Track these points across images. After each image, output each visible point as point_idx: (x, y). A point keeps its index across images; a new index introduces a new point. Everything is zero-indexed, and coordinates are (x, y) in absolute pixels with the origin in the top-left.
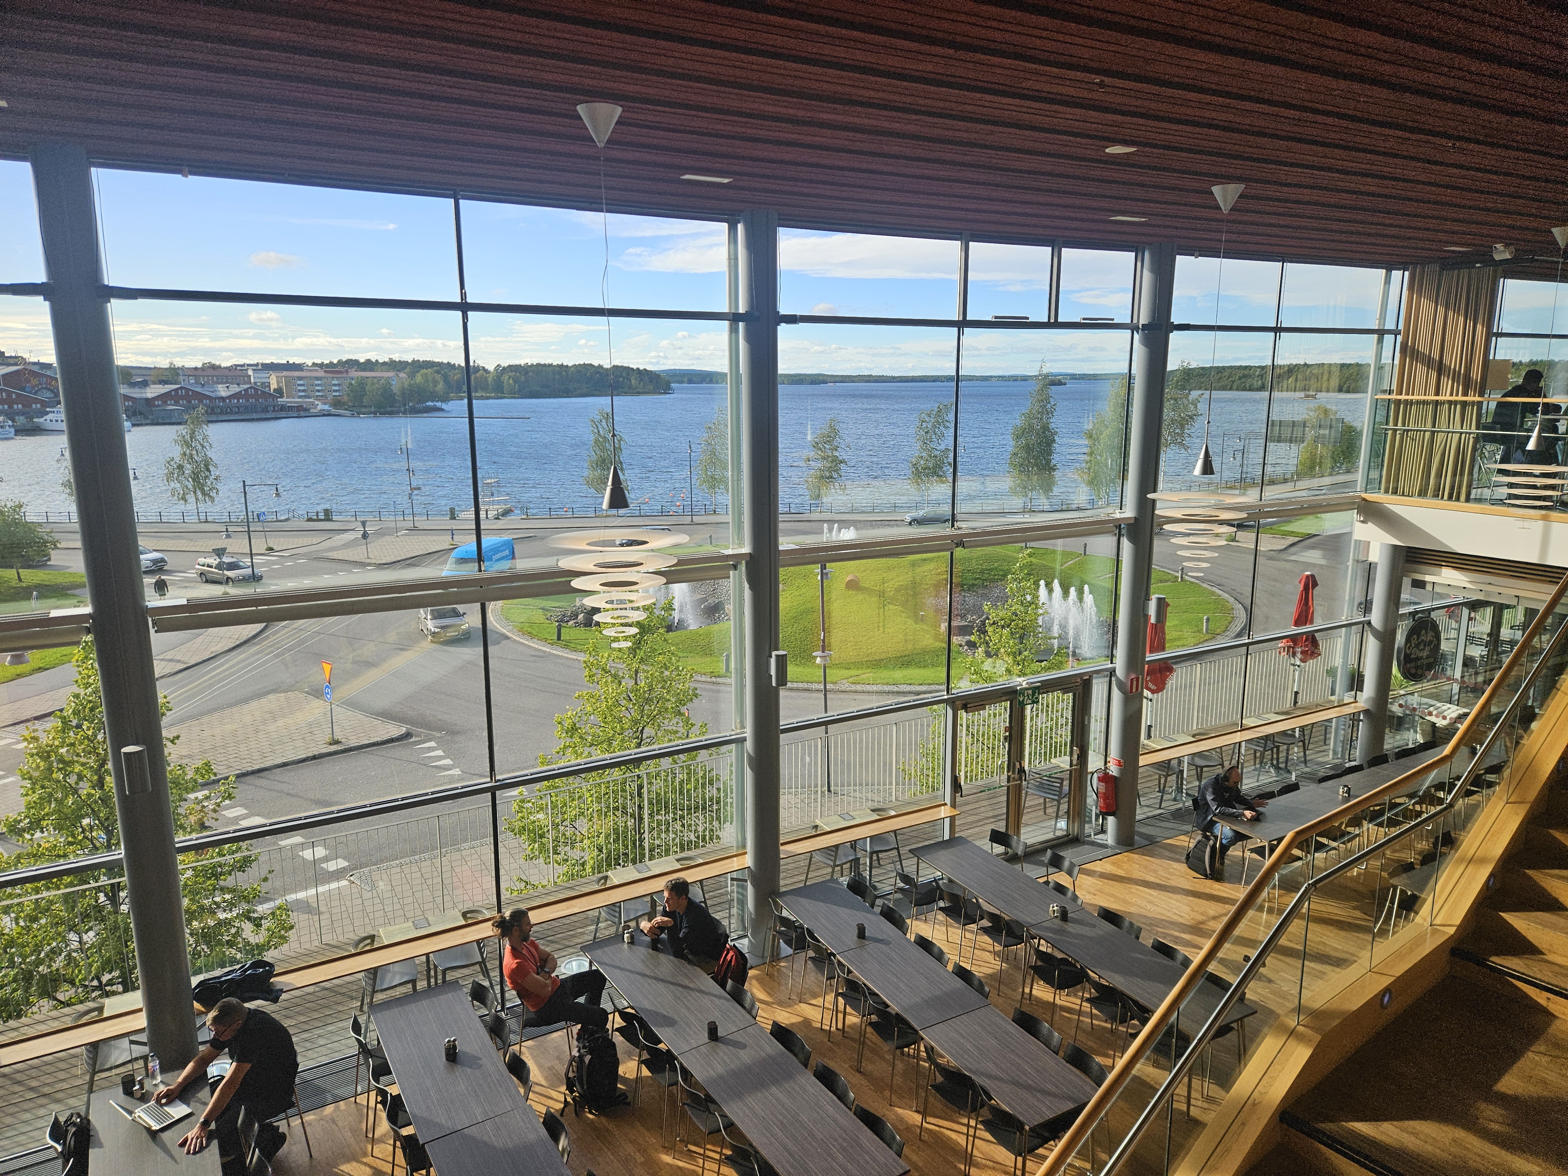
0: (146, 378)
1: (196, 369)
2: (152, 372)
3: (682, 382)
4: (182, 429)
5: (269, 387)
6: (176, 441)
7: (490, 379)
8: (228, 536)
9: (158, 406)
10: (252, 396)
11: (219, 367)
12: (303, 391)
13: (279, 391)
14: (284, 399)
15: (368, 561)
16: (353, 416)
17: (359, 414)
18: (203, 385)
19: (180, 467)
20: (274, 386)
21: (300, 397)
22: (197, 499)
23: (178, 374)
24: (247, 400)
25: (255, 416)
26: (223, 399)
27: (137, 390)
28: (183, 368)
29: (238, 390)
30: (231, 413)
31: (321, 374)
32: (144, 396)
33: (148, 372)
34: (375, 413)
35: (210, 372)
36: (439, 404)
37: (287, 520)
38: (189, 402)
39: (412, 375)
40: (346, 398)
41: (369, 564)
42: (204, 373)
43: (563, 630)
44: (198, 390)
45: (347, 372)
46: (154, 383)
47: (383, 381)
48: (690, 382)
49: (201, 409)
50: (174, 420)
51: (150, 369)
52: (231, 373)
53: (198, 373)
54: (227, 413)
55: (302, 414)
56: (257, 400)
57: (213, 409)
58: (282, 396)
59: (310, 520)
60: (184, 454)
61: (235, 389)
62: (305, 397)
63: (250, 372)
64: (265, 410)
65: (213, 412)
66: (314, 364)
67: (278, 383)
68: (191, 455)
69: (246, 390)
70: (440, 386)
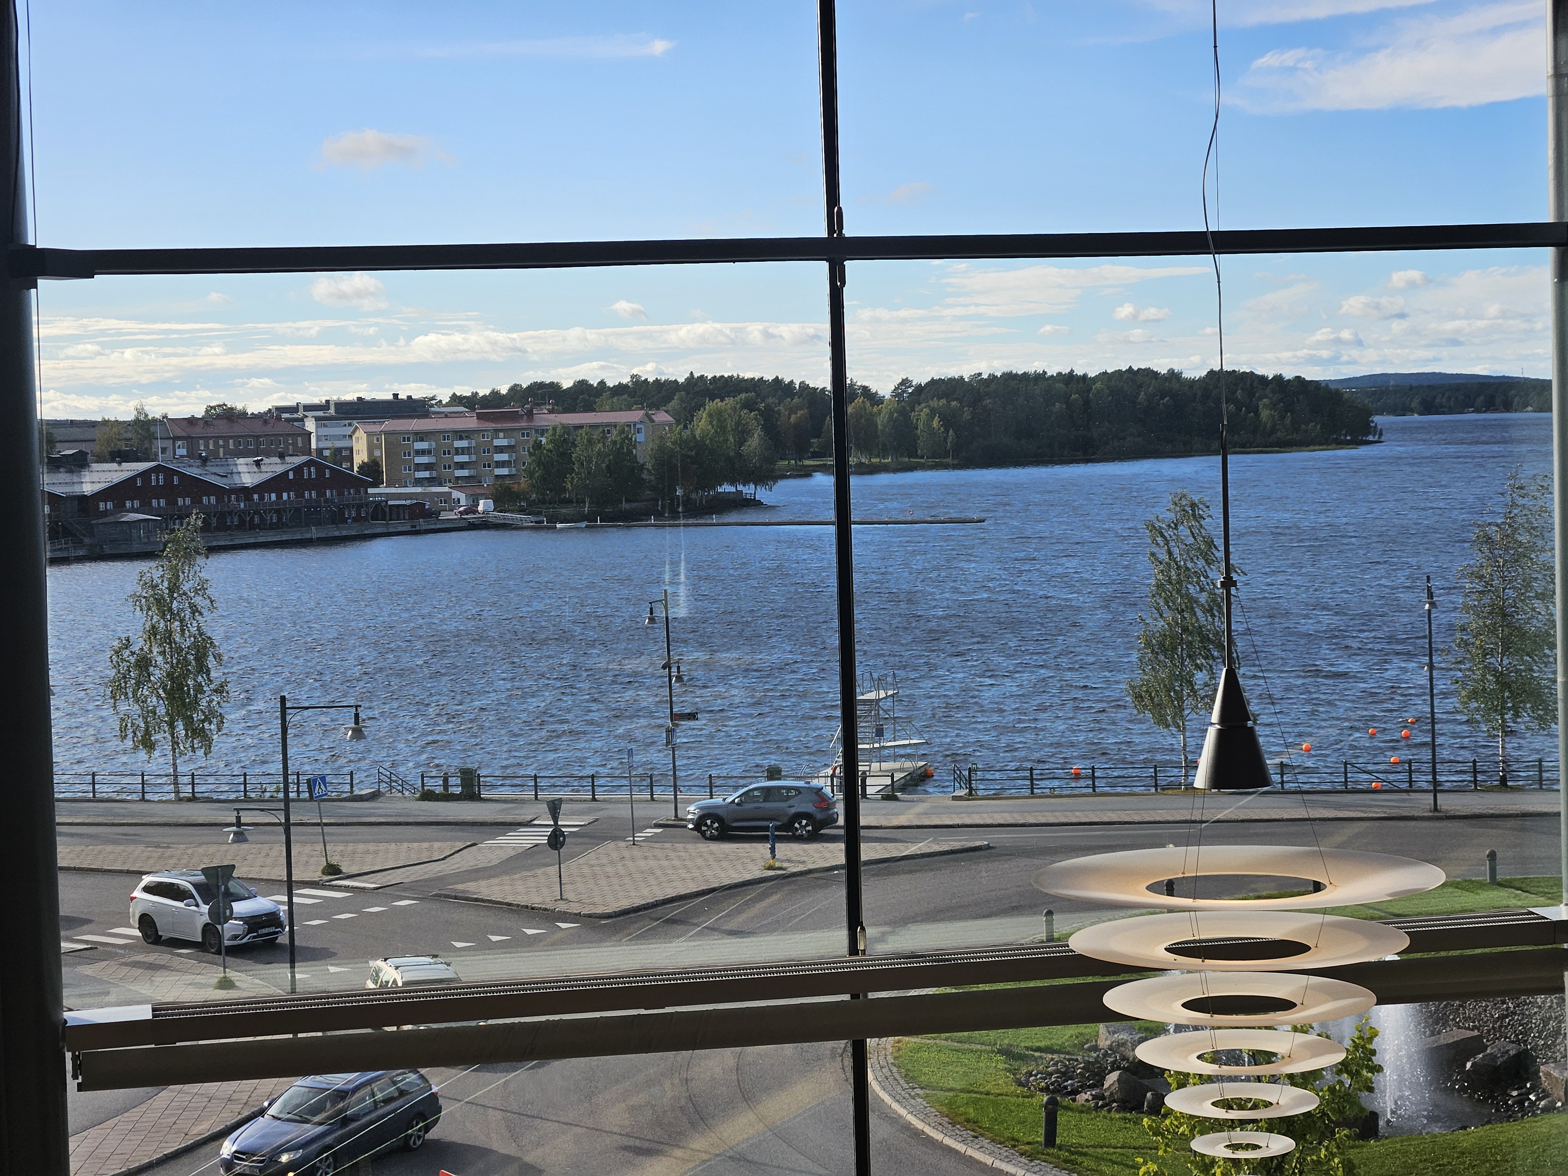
0: (84, 447)
1: (191, 421)
2: (96, 433)
3: (1404, 410)
4: (154, 570)
5: (351, 459)
6: (136, 598)
7: (881, 421)
8: (240, 837)
9: (106, 513)
10: (310, 485)
11: (243, 414)
12: (428, 467)
13: (372, 469)
14: (382, 489)
15: (562, 907)
16: (538, 527)
17: (553, 520)
18: (204, 461)
19: (144, 663)
20: (361, 457)
21: (419, 482)
22: (175, 744)
23: (152, 437)
24: (299, 495)
25: (314, 533)
26: (245, 492)
27: (62, 476)
28: (165, 421)
29: (280, 469)
30: (263, 526)
31: (471, 422)
32: (76, 490)
33: (89, 434)
34: (590, 518)
35: (223, 428)
36: (748, 490)
37: (374, 796)
38: (172, 502)
39: (686, 417)
40: (524, 483)
41: (565, 917)
42: (210, 432)
43: (1062, 1118)
44: (194, 471)
45: (530, 414)
46: (101, 460)
47: (614, 435)
48: (1428, 408)
49: (195, 520)
50: (136, 548)
51: (93, 424)
52: (268, 430)
53: (197, 431)
54: (253, 527)
55: (422, 524)
56: (322, 494)
57: (222, 516)
58: (376, 484)
59: (428, 796)
60: (153, 631)
61: (273, 467)
62: (431, 481)
63: (310, 425)
64: (338, 519)
65: (222, 527)
66: (456, 399)
67: (370, 449)
68: (169, 633)
69: (298, 469)
70: (755, 442)
